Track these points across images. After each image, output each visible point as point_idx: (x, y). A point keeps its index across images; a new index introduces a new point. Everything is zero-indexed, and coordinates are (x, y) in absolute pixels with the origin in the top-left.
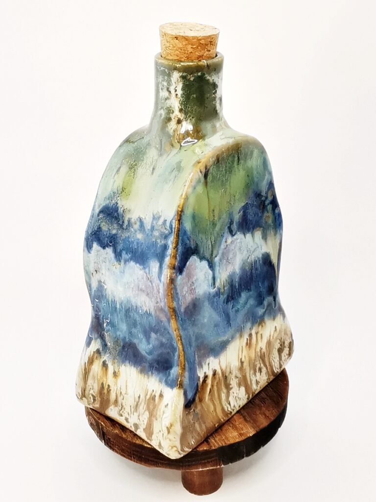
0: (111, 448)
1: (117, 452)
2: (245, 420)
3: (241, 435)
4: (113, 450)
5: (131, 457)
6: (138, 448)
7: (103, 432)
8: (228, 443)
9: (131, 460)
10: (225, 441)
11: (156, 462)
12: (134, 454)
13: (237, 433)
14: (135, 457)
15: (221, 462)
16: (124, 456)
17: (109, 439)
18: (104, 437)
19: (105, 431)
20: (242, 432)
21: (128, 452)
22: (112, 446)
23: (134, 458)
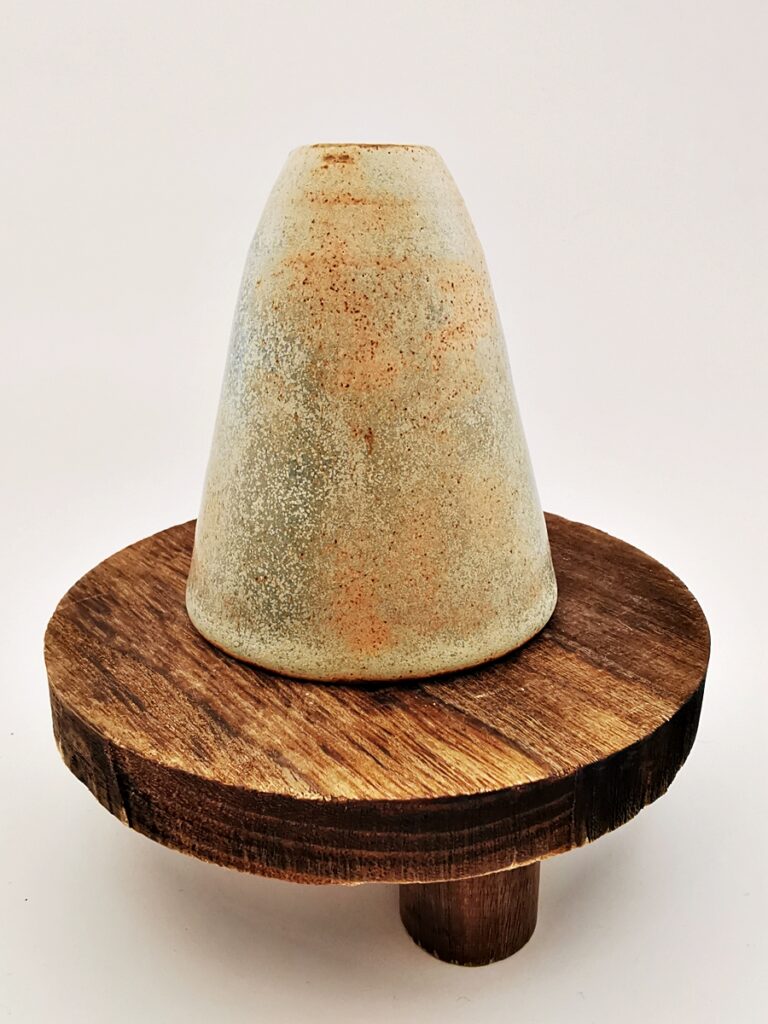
0: (153, 832)
1: (179, 845)
2: (619, 677)
3: (634, 719)
4: (164, 843)
5: (240, 854)
6: (270, 812)
7: (123, 779)
8: (607, 751)
9: (240, 867)
10: (590, 747)
11: (344, 860)
12: (249, 842)
13: (617, 718)
14: (254, 849)
15: (584, 828)
16: (211, 858)
17: (146, 797)
18: (125, 795)
19: (129, 769)
20: (632, 711)
21: (228, 837)
22: (158, 824)
23: (252, 857)
